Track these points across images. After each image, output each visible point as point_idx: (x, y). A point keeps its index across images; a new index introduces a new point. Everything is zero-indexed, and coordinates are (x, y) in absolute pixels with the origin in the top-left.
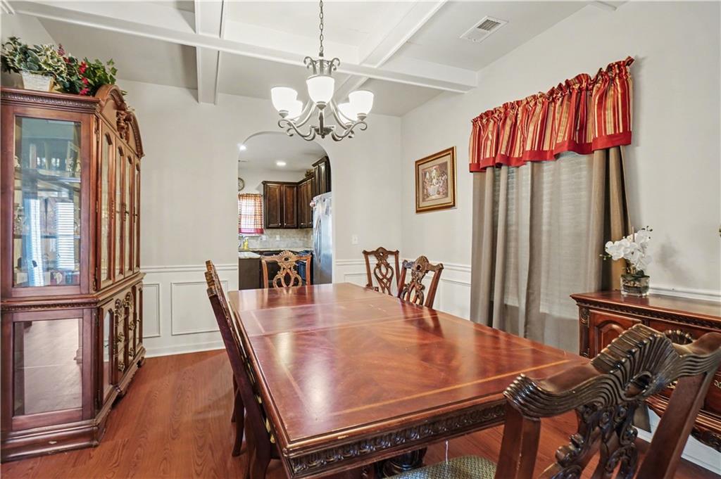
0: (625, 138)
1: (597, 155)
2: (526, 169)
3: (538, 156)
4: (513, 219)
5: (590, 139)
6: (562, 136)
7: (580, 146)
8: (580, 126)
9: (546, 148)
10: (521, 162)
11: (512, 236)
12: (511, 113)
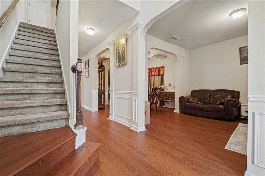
0: (163, 75)
1: (160, 76)
2: (153, 77)
3: (154, 76)
4: (151, 83)
5: (160, 74)
6: (157, 74)
7: (159, 75)
8: (159, 73)
9: (155, 74)
10: (152, 76)
11: (151, 85)
12: (151, 69)
